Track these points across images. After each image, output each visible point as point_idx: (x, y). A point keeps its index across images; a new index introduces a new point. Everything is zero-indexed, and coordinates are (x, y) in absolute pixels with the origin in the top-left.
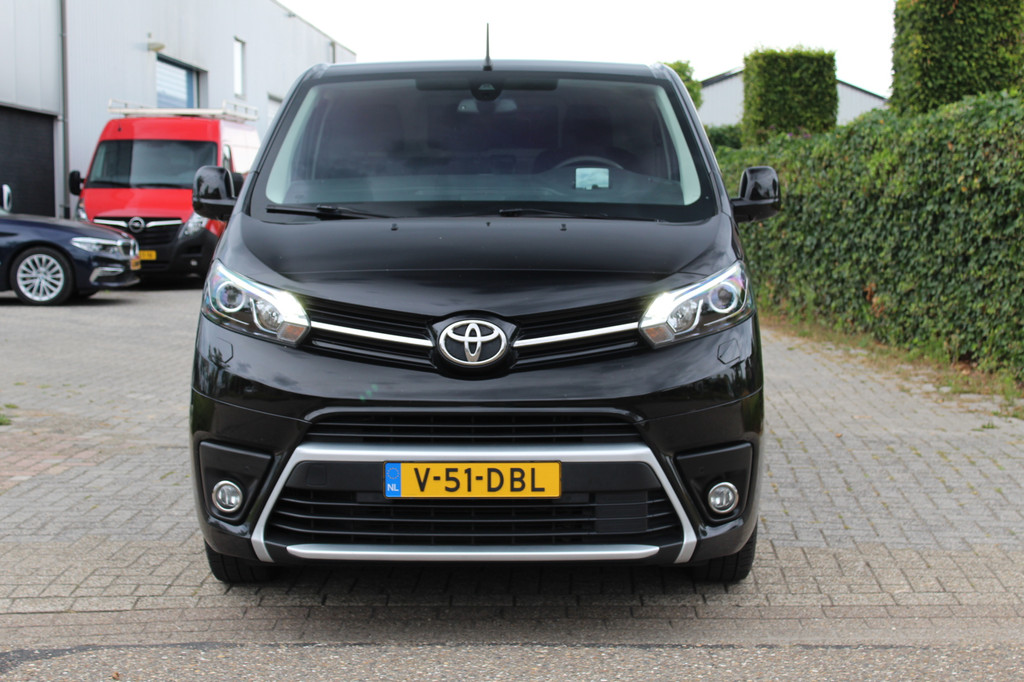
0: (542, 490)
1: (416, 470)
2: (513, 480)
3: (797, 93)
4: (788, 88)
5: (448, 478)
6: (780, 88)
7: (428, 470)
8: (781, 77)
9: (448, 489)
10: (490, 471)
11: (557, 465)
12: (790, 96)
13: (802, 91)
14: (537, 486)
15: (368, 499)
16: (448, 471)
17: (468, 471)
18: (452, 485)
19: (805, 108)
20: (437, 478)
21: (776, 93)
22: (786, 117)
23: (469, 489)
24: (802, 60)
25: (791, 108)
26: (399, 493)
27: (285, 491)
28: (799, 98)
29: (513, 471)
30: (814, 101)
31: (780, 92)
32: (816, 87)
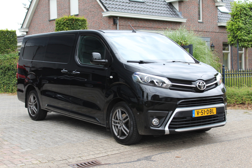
0: (214, 113)
1: (197, 111)
2: (210, 111)
3: (8, 41)
4: (6, 39)
5: (202, 112)
6: (4, 39)
7: (199, 111)
8: (4, 36)
9: (202, 115)
10: (207, 110)
11: (216, 108)
12: (6, 41)
13: (9, 40)
14: (213, 112)
15: (188, 118)
16: (202, 111)
17: (204, 111)
18: (202, 113)
19: (10, 44)
20: (200, 112)
21: (2, 40)
22: (5, 46)
23: (204, 114)
24: (9, 32)
25: (7, 44)
26: (194, 116)
27: (174, 118)
28: (8, 42)
29: (210, 110)
30: (12, 43)
31: (4, 40)
32: (12, 39)
